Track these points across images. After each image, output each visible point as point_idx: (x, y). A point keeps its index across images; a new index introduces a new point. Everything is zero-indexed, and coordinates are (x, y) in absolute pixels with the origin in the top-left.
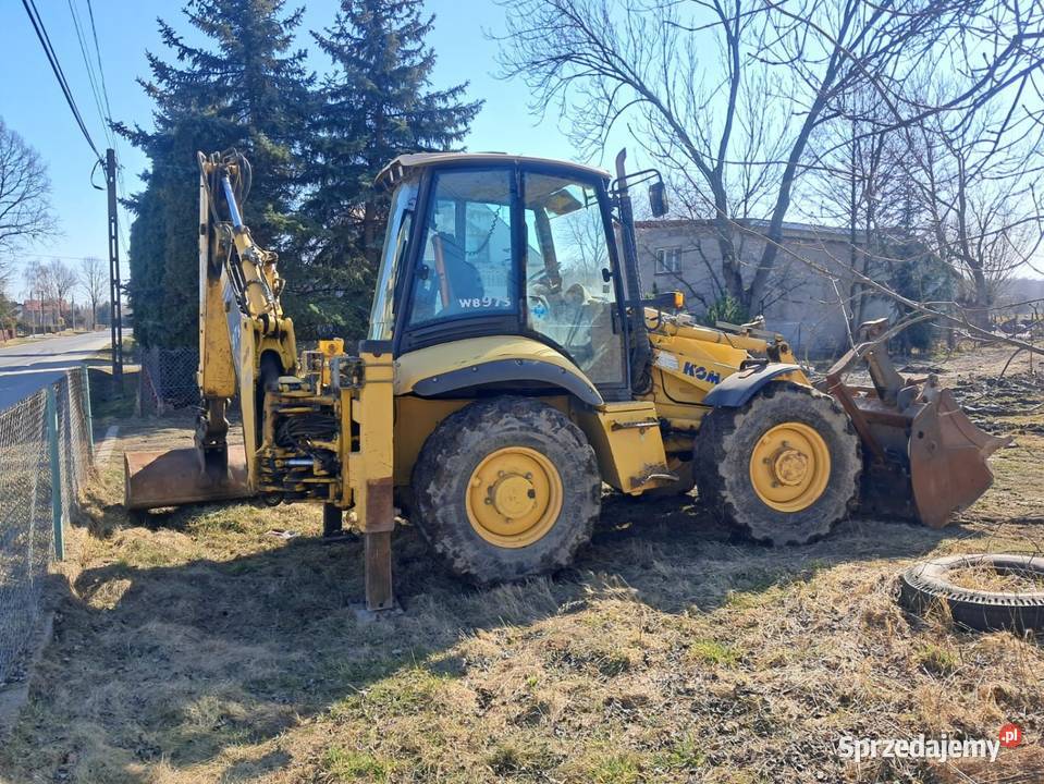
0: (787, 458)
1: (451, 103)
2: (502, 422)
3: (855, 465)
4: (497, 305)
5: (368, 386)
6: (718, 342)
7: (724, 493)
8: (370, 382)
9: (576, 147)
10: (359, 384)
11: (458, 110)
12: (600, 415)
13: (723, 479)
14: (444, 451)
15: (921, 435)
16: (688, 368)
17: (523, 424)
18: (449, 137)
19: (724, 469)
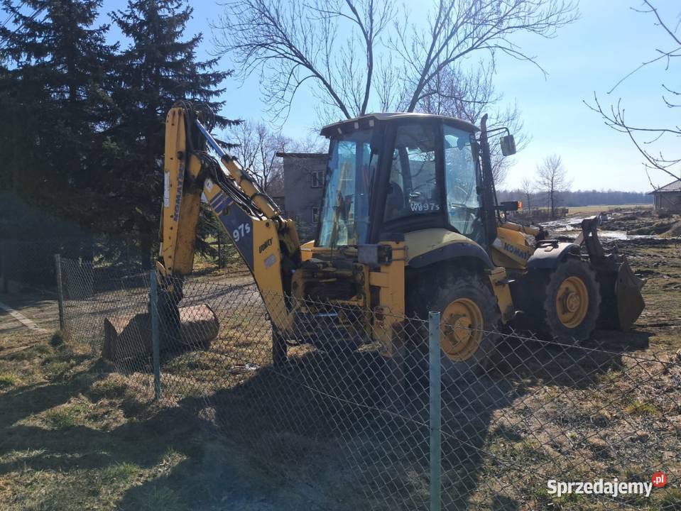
0: (571, 297)
1: (208, 70)
2: (457, 283)
3: (599, 299)
4: (432, 209)
5: (394, 263)
6: (519, 230)
7: (546, 320)
8: (395, 260)
9: (266, 103)
10: (389, 261)
11: (214, 75)
12: (490, 276)
13: (545, 311)
14: (429, 303)
15: (621, 281)
16: (506, 246)
17: (467, 284)
18: (210, 93)
19: (546, 306)
